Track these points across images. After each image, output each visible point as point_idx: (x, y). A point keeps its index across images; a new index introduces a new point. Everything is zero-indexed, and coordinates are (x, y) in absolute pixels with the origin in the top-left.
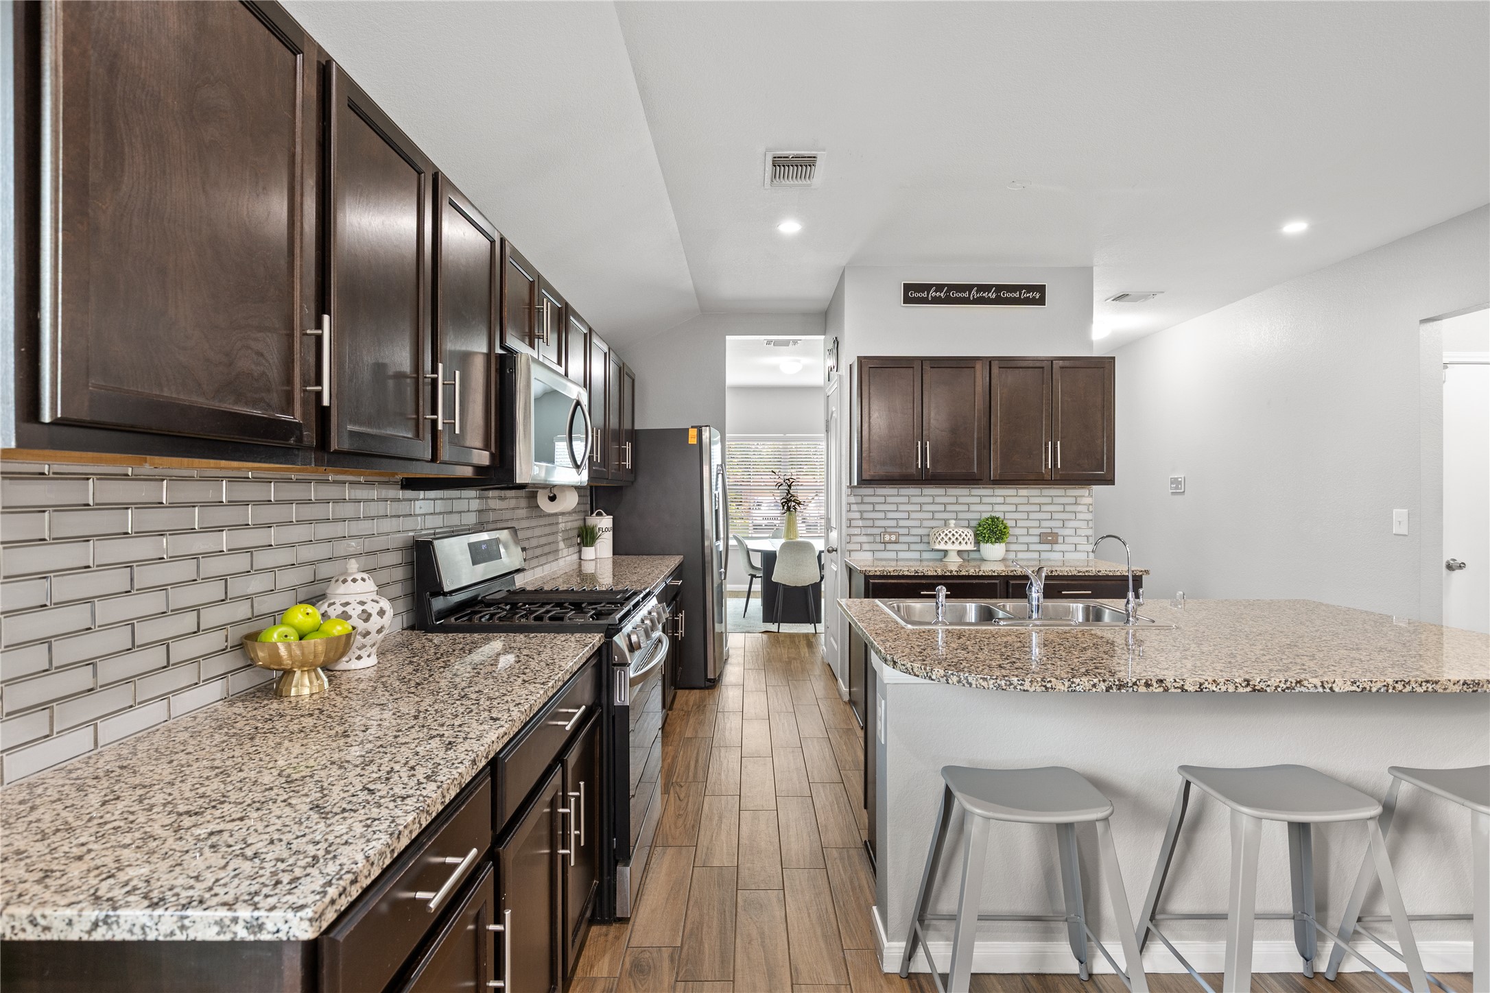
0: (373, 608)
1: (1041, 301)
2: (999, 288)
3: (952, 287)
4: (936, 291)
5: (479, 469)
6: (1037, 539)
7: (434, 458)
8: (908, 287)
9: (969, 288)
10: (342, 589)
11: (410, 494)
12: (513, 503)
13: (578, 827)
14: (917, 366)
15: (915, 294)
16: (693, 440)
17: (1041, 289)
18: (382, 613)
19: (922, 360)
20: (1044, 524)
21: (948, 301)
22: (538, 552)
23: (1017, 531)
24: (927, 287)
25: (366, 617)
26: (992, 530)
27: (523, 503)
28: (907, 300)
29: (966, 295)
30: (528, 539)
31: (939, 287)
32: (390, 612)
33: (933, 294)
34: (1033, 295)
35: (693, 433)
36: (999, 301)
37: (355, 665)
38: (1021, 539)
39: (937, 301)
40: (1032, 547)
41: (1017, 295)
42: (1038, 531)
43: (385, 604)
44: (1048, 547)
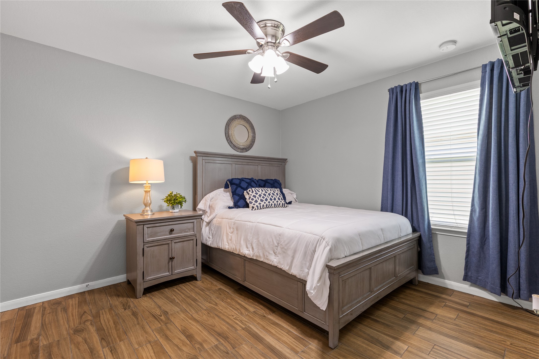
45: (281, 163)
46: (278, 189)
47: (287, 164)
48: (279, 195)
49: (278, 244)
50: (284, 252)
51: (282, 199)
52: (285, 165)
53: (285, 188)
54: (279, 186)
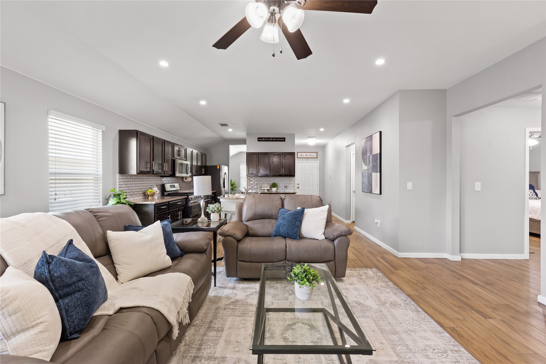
0: (157, 191)
1: (284, 141)
2: (276, 138)
3: (267, 138)
4: (264, 139)
5: (170, 175)
6: (284, 187)
7: (164, 174)
8: (258, 138)
9: (270, 138)
10: (154, 188)
11: (162, 178)
12: (179, 180)
13: (180, 216)
14: (257, 154)
15: (260, 139)
16: (218, 168)
17: (284, 138)
18: (158, 191)
19: (258, 153)
20: (285, 184)
21: (266, 141)
22: (184, 188)
23: (280, 186)
24: (262, 138)
25: (156, 191)
26: (274, 185)
27: (181, 180)
28: (258, 141)
29: (270, 140)
30: (182, 186)
31: (265, 138)
32: (159, 191)
33: (263, 139)
34: (283, 140)
35: (218, 166)
36: (276, 141)
37: (155, 197)
38: (281, 187)
39: (264, 141)
40: (283, 189)
41: (280, 140)
42: (284, 186)
43: (158, 190)
44: (286, 189)
45: (534, 174)
46: (532, 190)
47: (539, 174)
48: (532, 193)
49: (532, 210)
50: (535, 213)
51: (534, 195)
52: (538, 175)
53: (538, 190)
54: (533, 188)
